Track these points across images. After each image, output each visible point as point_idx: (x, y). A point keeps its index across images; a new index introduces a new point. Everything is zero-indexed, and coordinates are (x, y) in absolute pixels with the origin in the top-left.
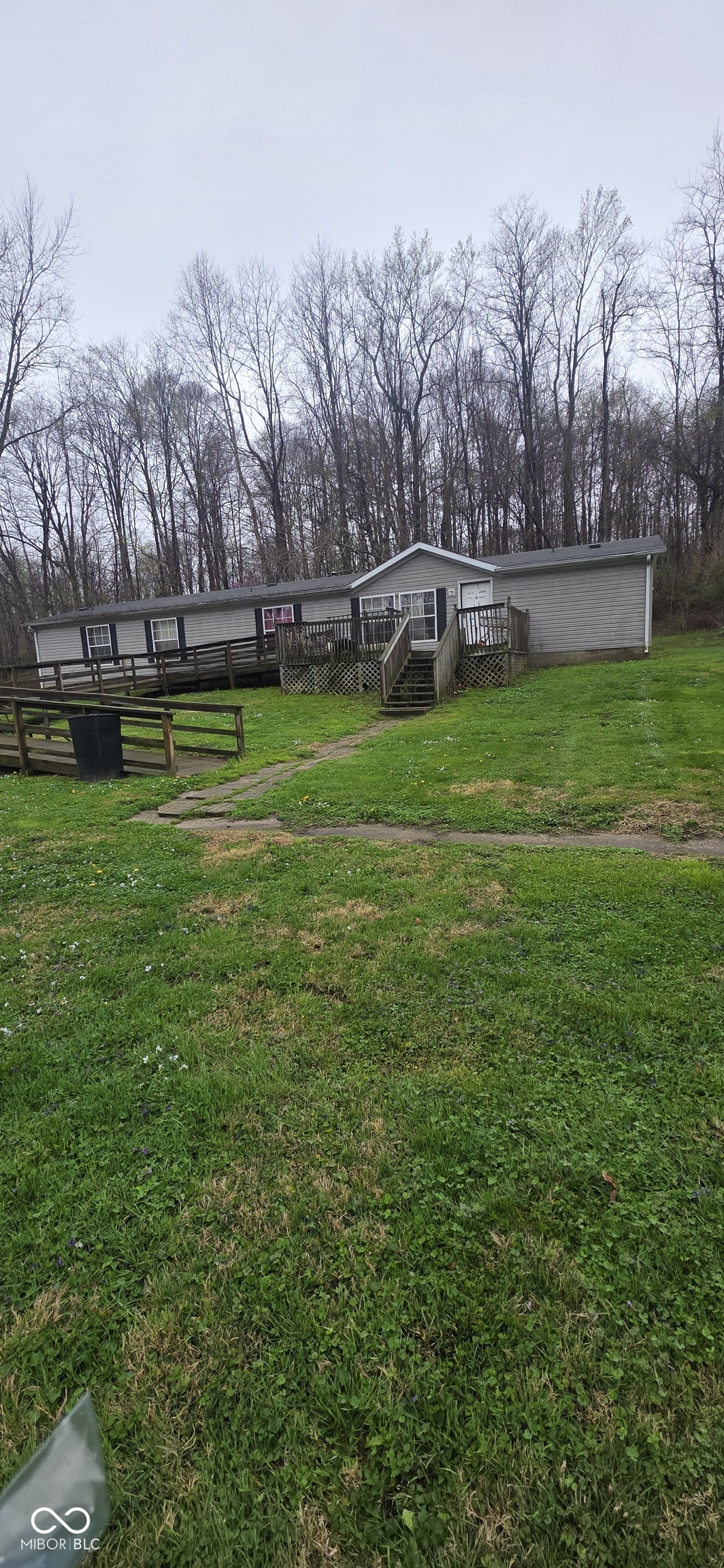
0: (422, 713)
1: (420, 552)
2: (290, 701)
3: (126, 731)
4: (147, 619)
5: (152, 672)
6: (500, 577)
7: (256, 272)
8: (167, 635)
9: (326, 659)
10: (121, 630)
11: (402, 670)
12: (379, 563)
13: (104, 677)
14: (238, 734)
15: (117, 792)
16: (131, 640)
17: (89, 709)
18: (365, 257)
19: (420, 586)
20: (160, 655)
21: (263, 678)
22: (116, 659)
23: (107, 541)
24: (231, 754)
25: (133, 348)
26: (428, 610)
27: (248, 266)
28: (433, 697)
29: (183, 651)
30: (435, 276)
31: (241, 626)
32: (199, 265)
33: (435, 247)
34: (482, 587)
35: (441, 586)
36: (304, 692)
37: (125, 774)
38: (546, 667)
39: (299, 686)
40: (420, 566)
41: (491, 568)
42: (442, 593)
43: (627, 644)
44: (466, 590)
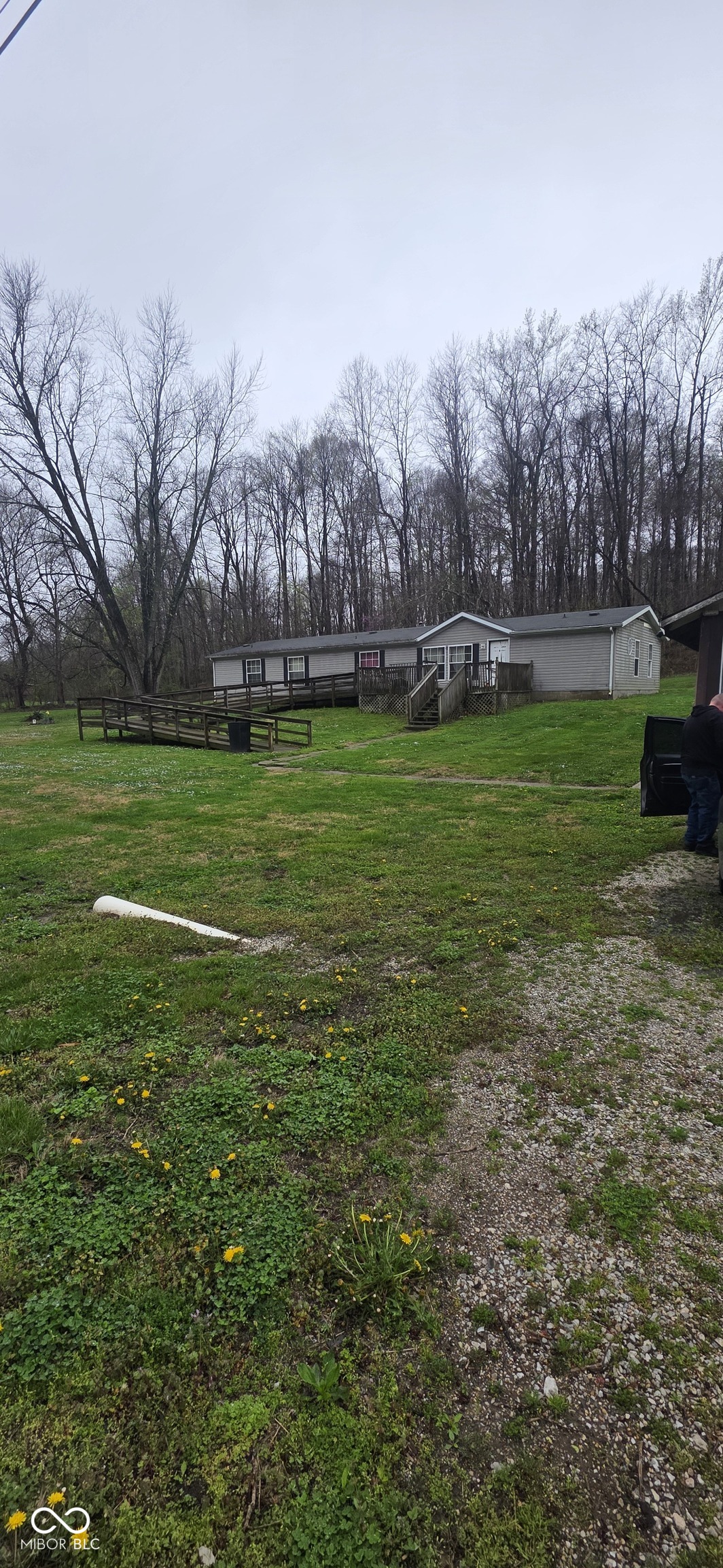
0: (429, 729)
1: (463, 619)
2: (361, 718)
3: (253, 730)
4: (286, 656)
5: (286, 693)
6: (515, 638)
7: (400, 368)
8: (298, 667)
9: (386, 691)
10: (268, 663)
11: (428, 701)
12: (442, 621)
13: (274, 694)
14: (309, 735)
15: (246, 756)
16: (274, 671)
17: (237, 719)
18: (500, 335)
19: (464, 642)
20: (292, 682)
21: (349, 702)
22: (265, 684)
23: (273, 573)
24: (304, 745)
25: (304, 427)
26: (468, 658)
27: (394, 364)
28: (437, 719)
29: (307, 680)
30: (562, 346)
31: (344, 665)
32: (357, 368)
33: (562, 322)
34: (503, 644)
35: (476, 642)
36: (372, 712)
37: (251, 751)
38: (541, 702)
39: (370, 708)
40: (463, 627)
41: (508, 631)
42: (476, 646)
43: (598, 688)
44: (493, 645)
